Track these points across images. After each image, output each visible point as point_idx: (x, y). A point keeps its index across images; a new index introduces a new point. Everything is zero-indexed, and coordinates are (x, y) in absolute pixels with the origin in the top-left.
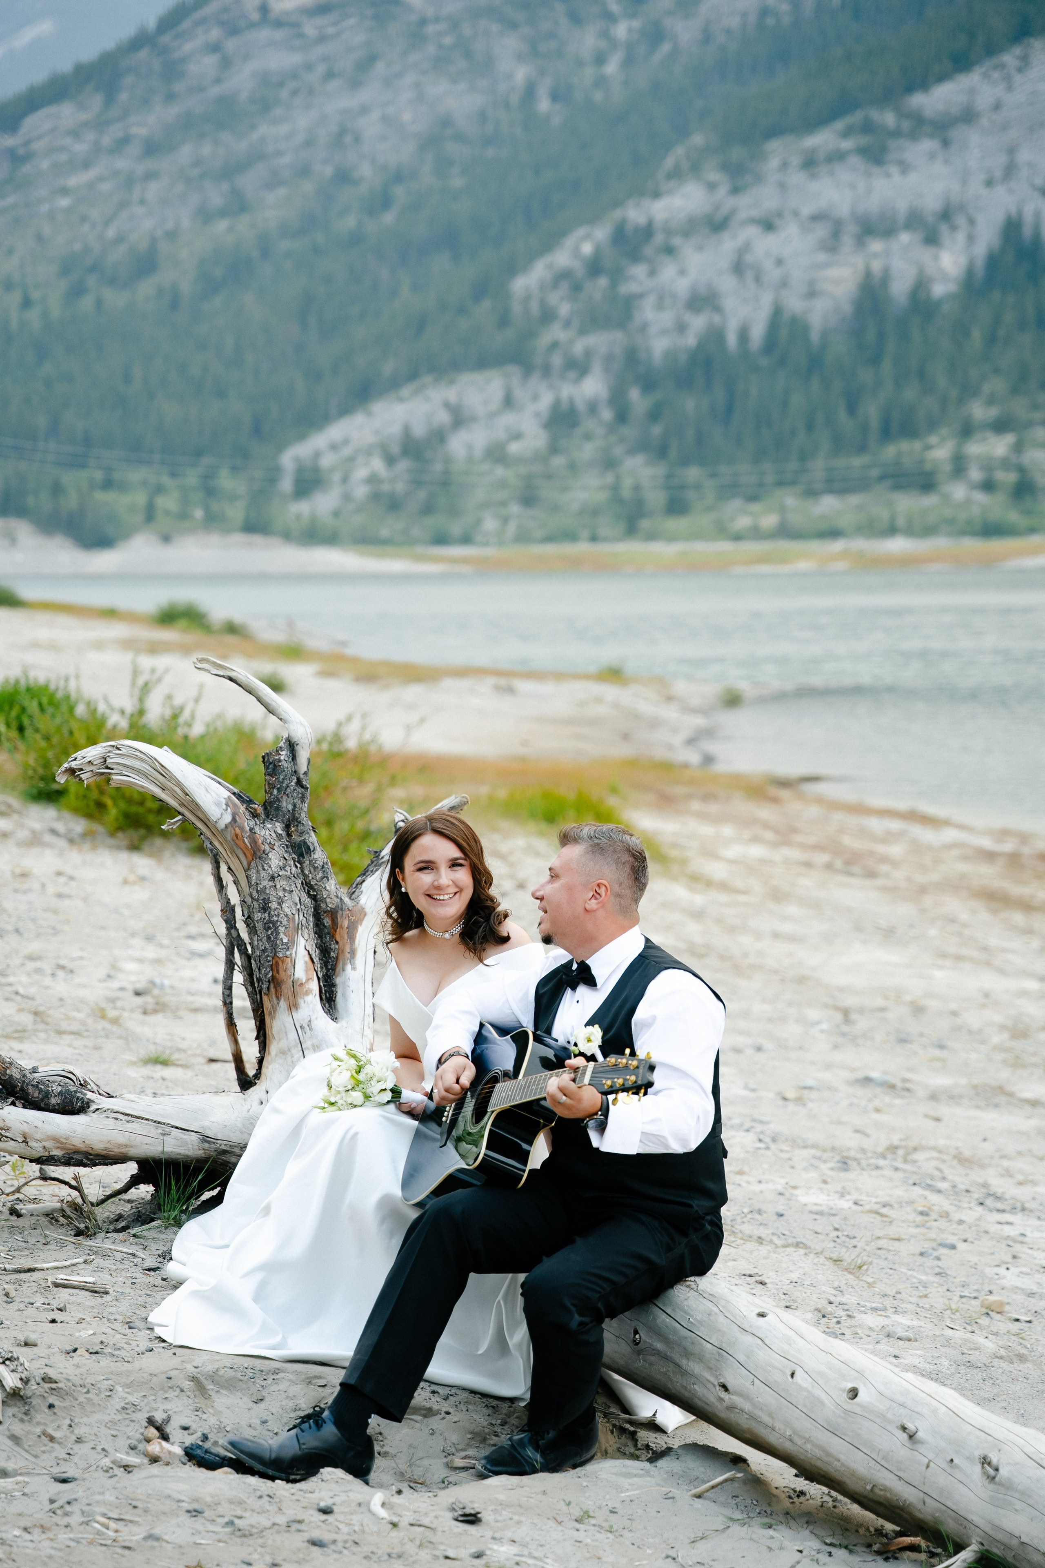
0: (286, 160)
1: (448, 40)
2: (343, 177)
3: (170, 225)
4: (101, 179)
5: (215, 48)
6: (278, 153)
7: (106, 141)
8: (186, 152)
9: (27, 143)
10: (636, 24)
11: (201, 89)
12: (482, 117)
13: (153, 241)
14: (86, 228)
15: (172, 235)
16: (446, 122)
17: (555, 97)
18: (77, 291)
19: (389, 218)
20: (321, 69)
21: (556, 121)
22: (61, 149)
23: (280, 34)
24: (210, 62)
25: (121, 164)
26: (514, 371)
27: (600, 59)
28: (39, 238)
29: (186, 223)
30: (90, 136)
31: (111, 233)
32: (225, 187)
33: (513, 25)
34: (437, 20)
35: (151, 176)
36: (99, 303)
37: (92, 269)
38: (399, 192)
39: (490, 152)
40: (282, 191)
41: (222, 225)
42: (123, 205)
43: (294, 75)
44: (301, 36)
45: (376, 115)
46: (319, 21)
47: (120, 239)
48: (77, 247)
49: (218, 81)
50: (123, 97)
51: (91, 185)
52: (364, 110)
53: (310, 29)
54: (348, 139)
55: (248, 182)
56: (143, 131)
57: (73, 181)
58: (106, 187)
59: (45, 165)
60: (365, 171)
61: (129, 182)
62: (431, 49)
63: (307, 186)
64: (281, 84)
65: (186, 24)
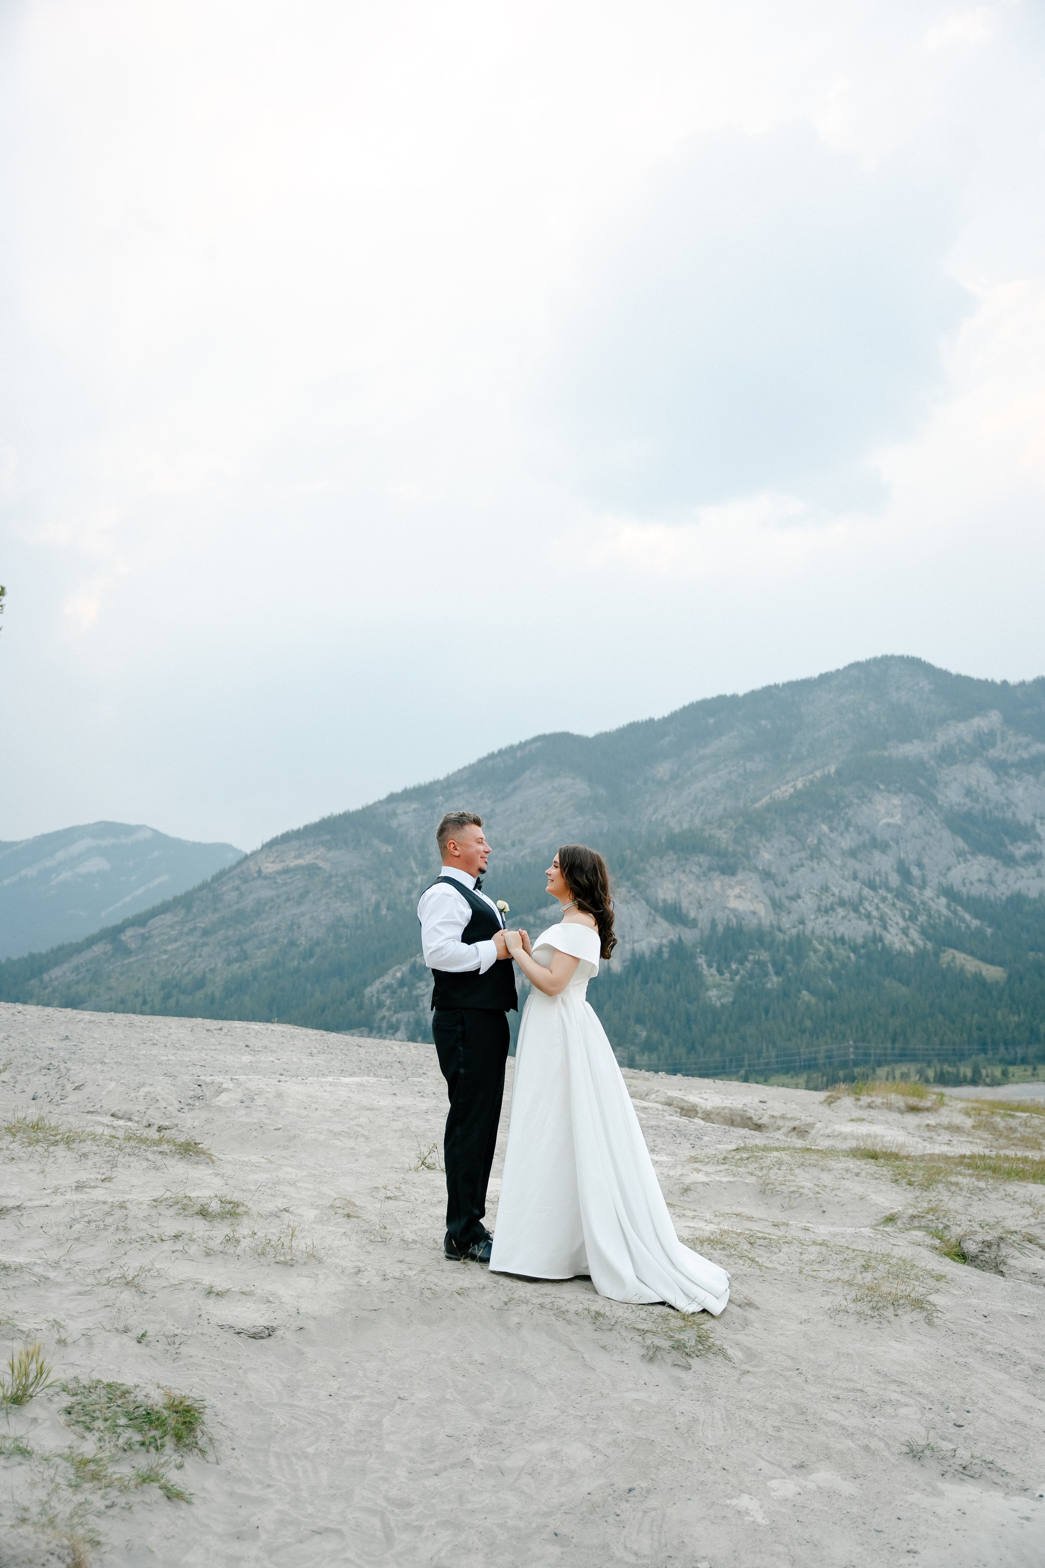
0: (267, 936)
1: (341, 884)
2: (293, 943)
3: (212, 966)
4: (183, 946)
5: (237, 889)
6: (263, 934)
7: (186, 929)
8: (221, 933)
9: (149, 932)
10: (425, 877)
11: (230, 906)
12: (356, 916)
13: (204, 972)
14: (174, 968)
15: (212, 971)
16: (340, 919)
17: (388, 909)
18: (168, 996)
19: (312, 962)
20: (284, 897)
21: (389, 918)
22: (164, 934)
23: (265, 883)
24: (234, 895)
25: (191, 939)
26: (365, 1029)
27: (409, 892)
28: (152, 973)
29: (219, 965)
30: (179, 928)
31: (185, 970)
32: (239, 948)
33: (371, 878)
34: (337, 876)
35: (205, 944)
36: (177, 1002)
37: (176, 986)
38: (318, 950)
39: (359, 932)
40: (264, 950)
41: (237, 965)
42: (191, 958)
43: (272, 900)
44: (275, 883)
45: (308, 916)
46: (283, 877)
47: (189, 973)
48: (170, 976)
49: (237, 903)
50: (195, 910)
51: (177, 949)
52: (303, 914)
53: (279, 880)
54: (295, 927)
55: (248, 947)
56: (203, 925)
57: (169, 948)
58: (184, 949)
59: (157, 940)
60: (303, 940)
61: (195, 948)
62: (334, 888)
63: (276, 948)
64: (266, 904)
65: (224, 879)
